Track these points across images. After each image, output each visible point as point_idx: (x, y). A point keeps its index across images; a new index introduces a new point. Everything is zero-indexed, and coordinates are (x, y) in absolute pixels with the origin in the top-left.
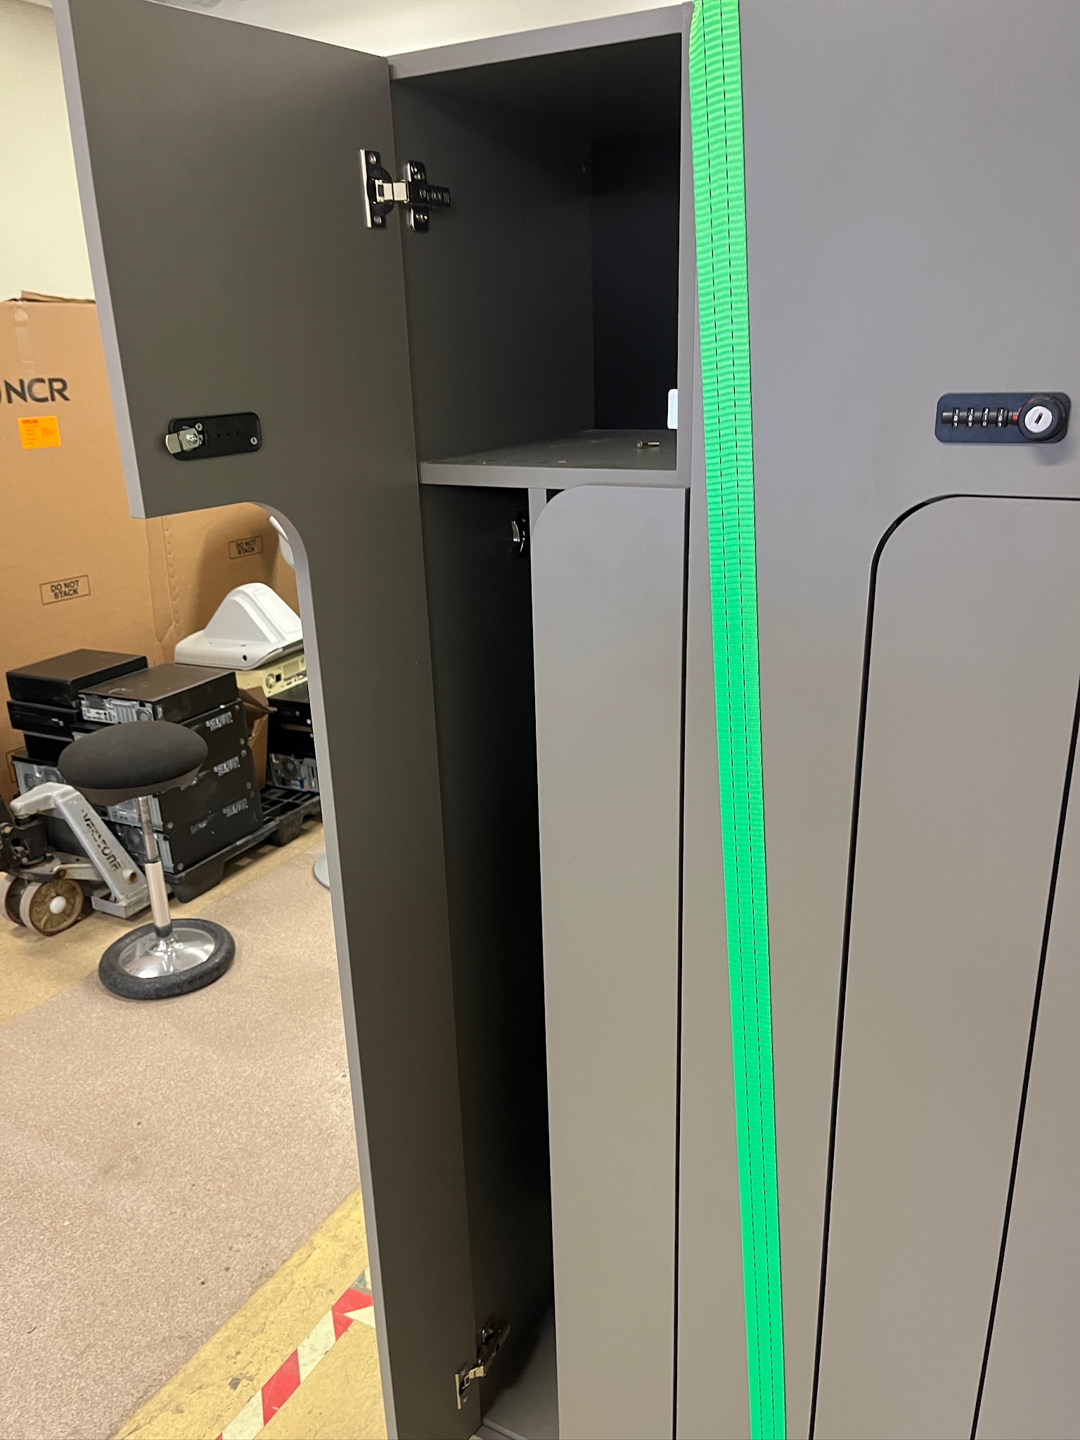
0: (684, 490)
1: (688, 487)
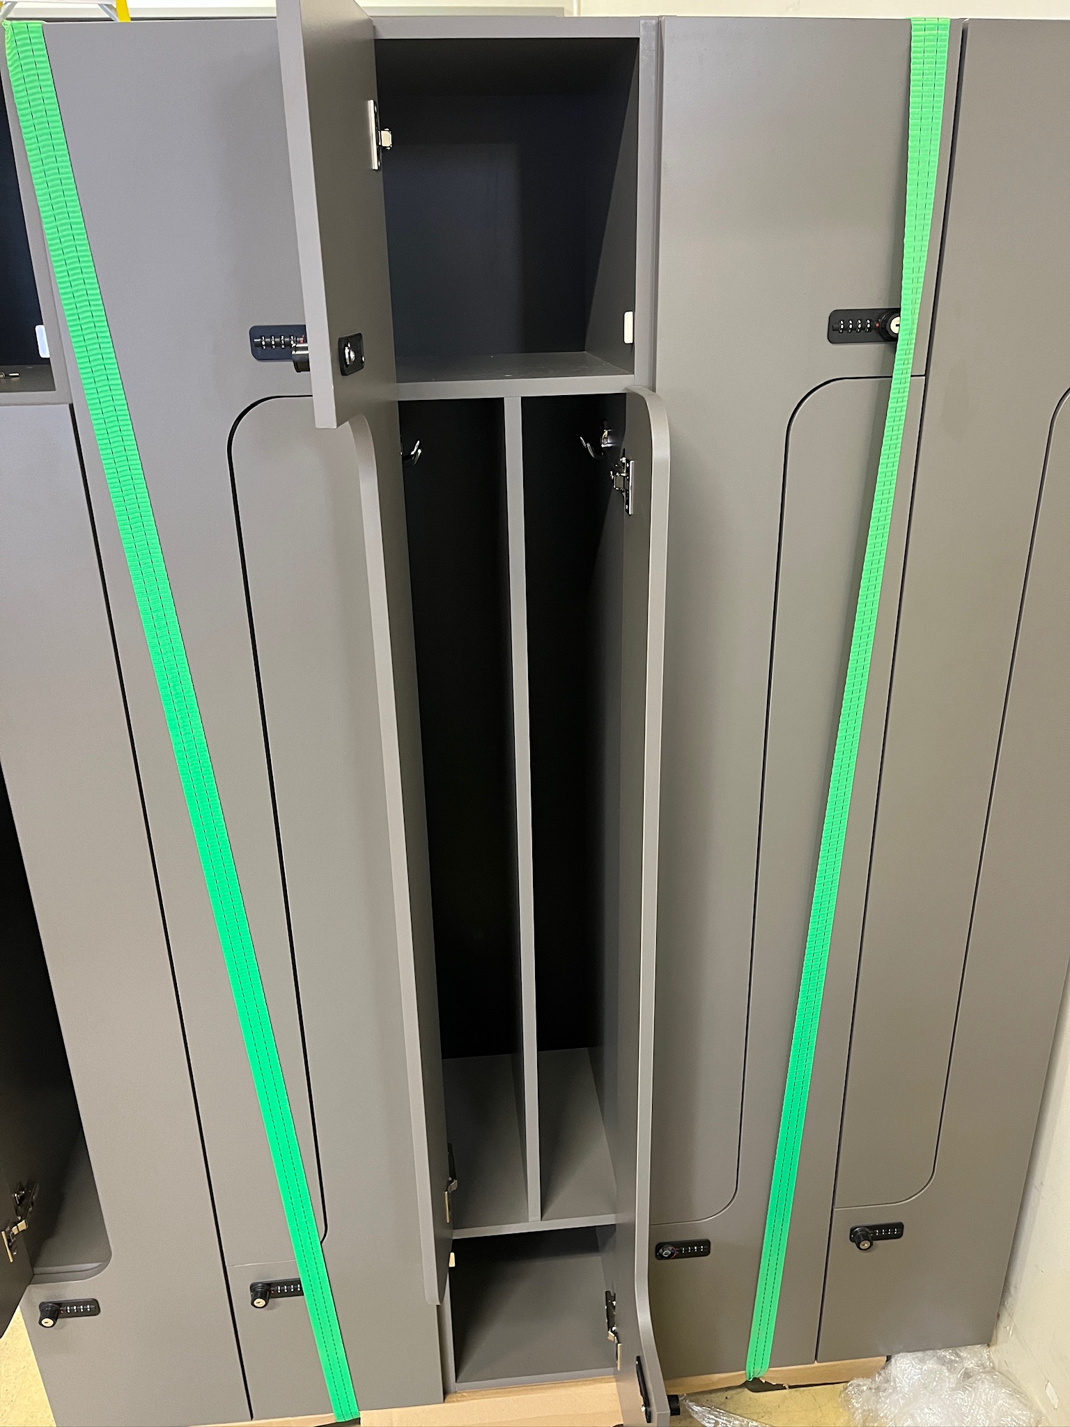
0: (67, 407)
1: (70, 402)
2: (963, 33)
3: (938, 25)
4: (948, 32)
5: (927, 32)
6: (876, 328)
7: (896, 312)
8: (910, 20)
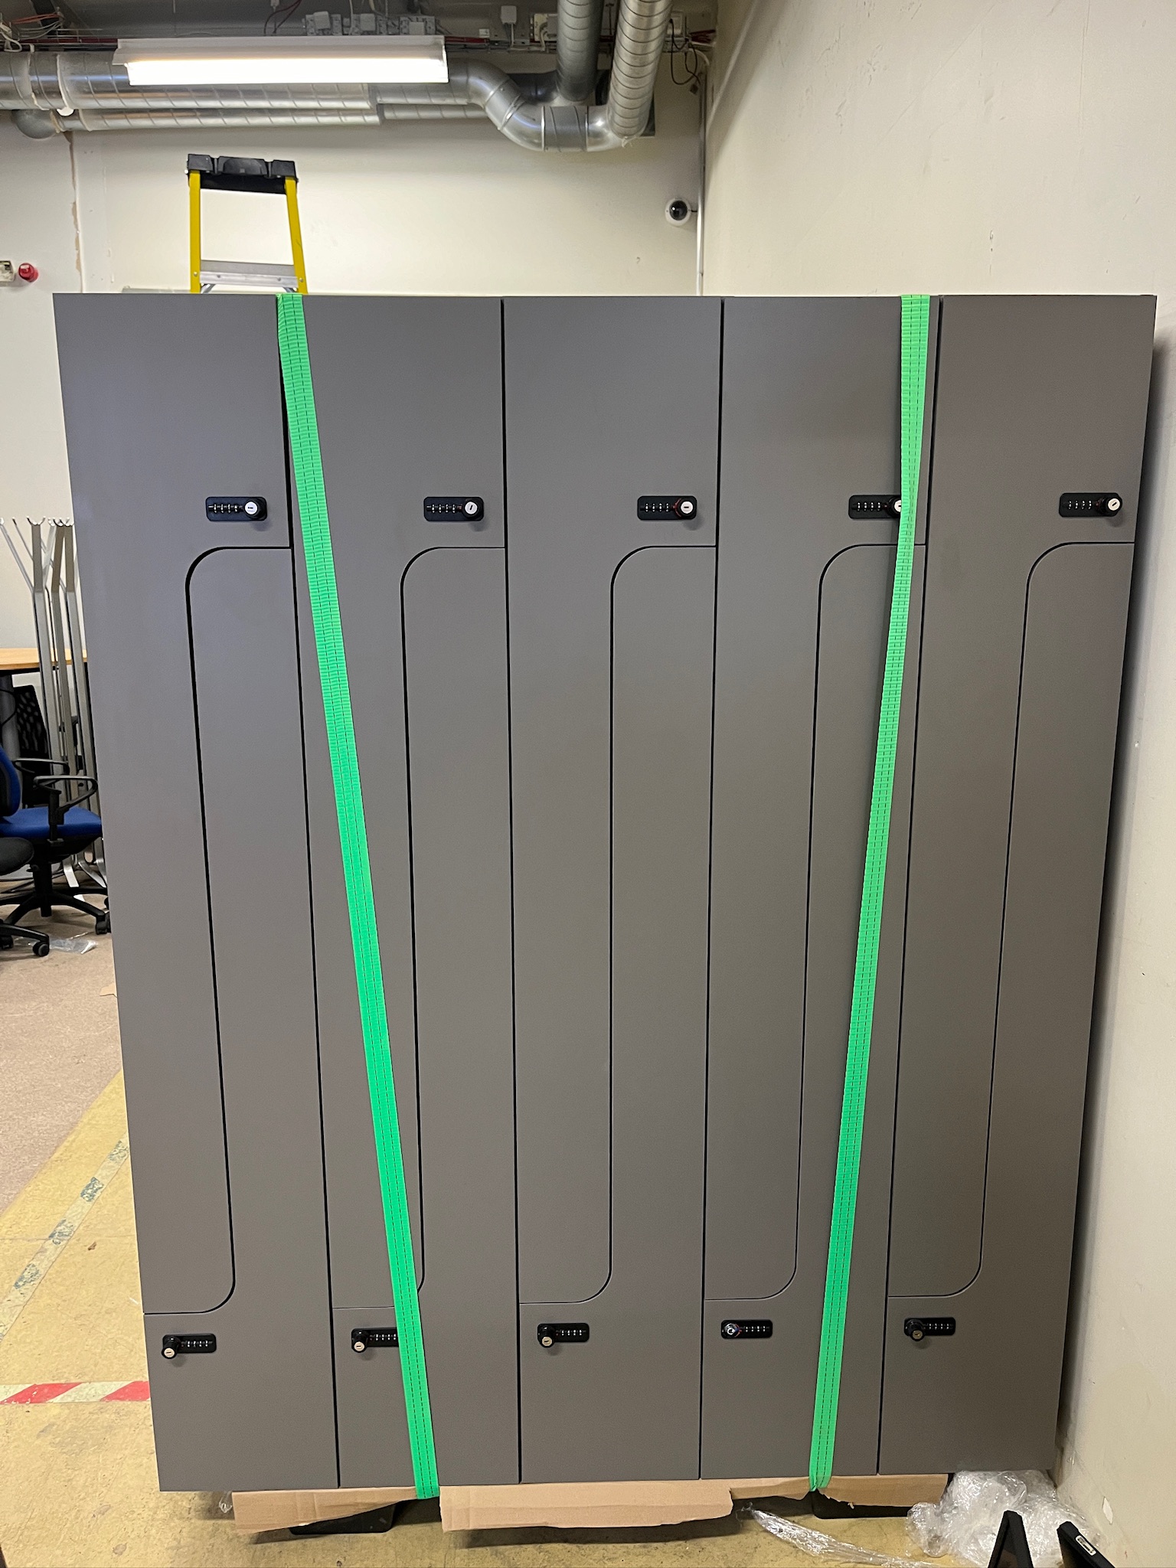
2: (940, 306)
3: (921, 300)
4: (928, 305)
5: (913, 305)
6: (885, 509)
7: (899, 497)
8: (900, 297)
